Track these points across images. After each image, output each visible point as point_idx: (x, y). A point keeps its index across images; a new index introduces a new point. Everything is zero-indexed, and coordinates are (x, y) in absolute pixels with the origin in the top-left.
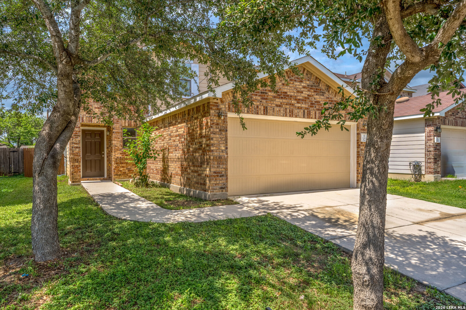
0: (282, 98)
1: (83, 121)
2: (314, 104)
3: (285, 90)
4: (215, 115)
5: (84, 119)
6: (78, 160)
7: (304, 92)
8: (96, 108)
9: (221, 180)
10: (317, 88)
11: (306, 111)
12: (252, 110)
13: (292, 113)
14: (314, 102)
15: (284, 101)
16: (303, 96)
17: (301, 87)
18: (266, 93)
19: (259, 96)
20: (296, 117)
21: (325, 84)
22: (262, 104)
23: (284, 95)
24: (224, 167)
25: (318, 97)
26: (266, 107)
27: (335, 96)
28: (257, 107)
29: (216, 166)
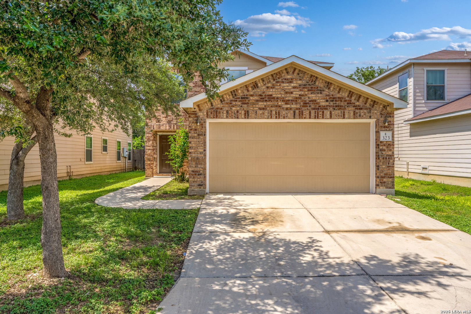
0: (266, 101)
1: (154, 128)
2: (308, 103)
3: (270, 93)
4: (193, 122)
5: (155, 126)
6: (150, 159)
7: (295, 93)
8: (163, 117)
9: (199, 178)
10: (312, 86)
11: (297, 111)
12: (232, 115)
13: (279, 115)
14: (307, 102)
15: (268, 103)
16: (293, 97)
17: (290, 87)
18: (247, 98)
19: (239, 101)
20: (284, 118)
21: (324, 81)
22: (242, 109)
23: (268, 98)
24: (202, 166)
25: (313, 95)
26: (248, 111)
27: (339, 92)
28: (238, 112)
29: (194, 166)
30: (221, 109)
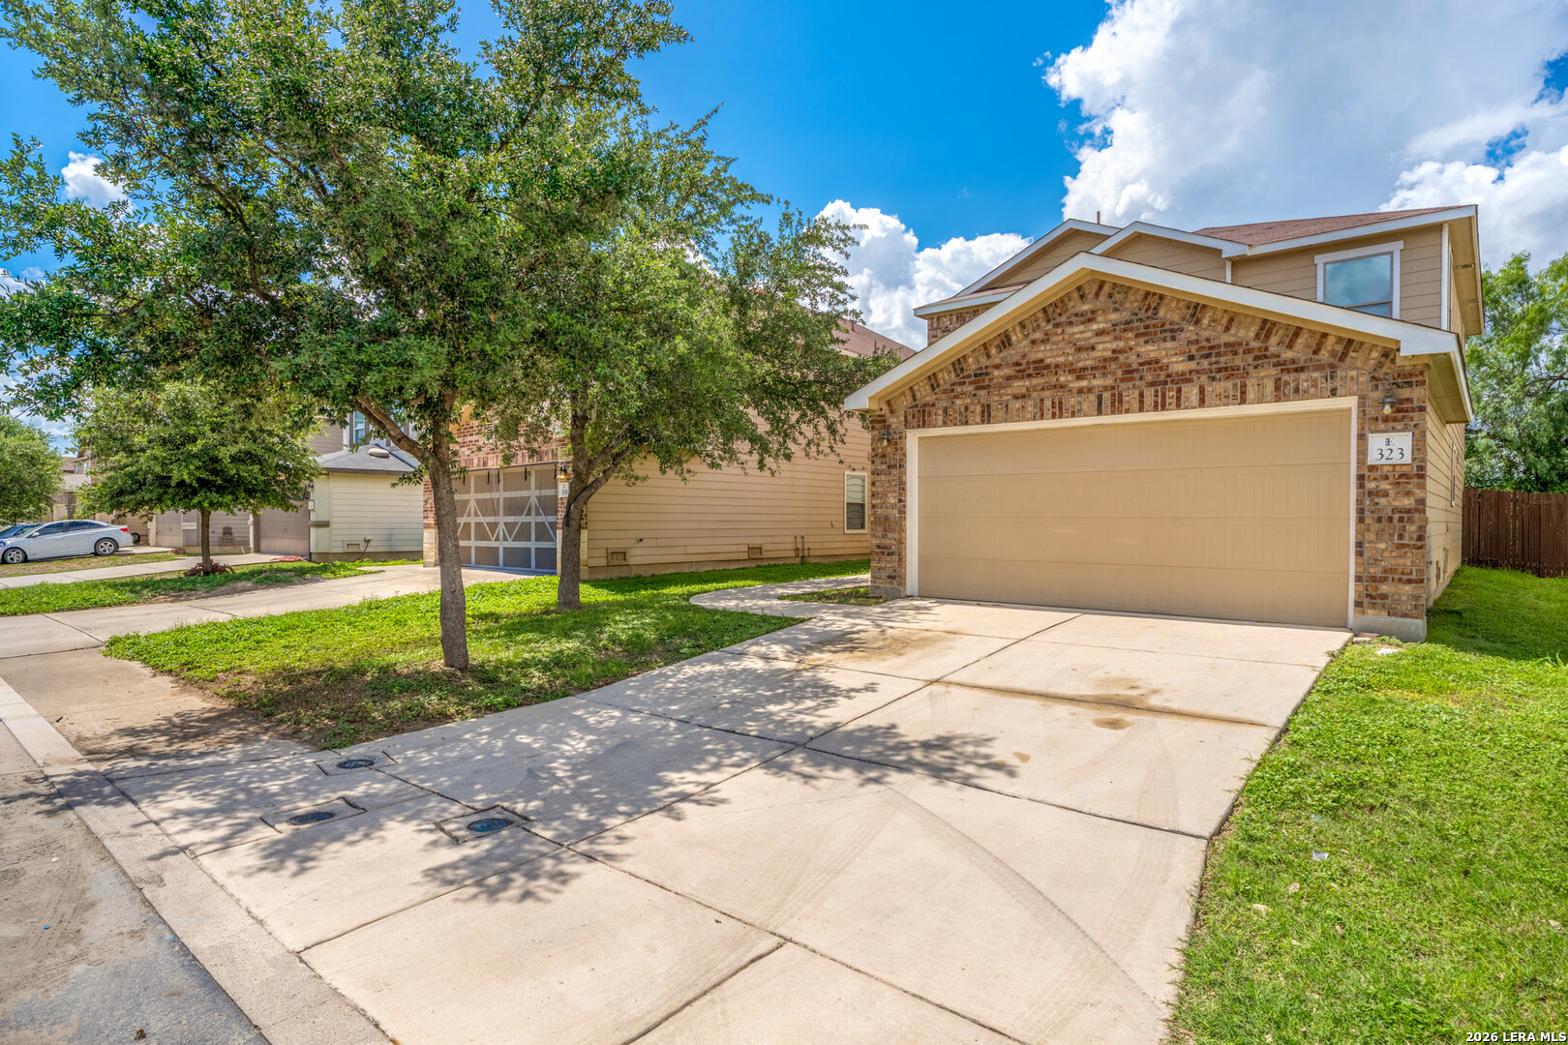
0: (1030, 376)
2: (1137, 370)
3: (1040, 356)
4: (879, 440)
7: (1100, 347)
9: (889, 562)
10: (1148, 322)
11: (1107, 395)
12: (955, 418)
13: (1061, 408)
14: (1135, 366)
15: (1035, 381)
16: (1094, 359)
17: (1089, 334)
18: (987, 374)
19: (970, 383)
20: (1073, 415)
21: (1182, 304)
23: (1035, 369)
24: (896, 536)
25: (1149, 348)
26: (988, 405)
27: (1227, 329)
28: (967, 409)
30: (933, 405)
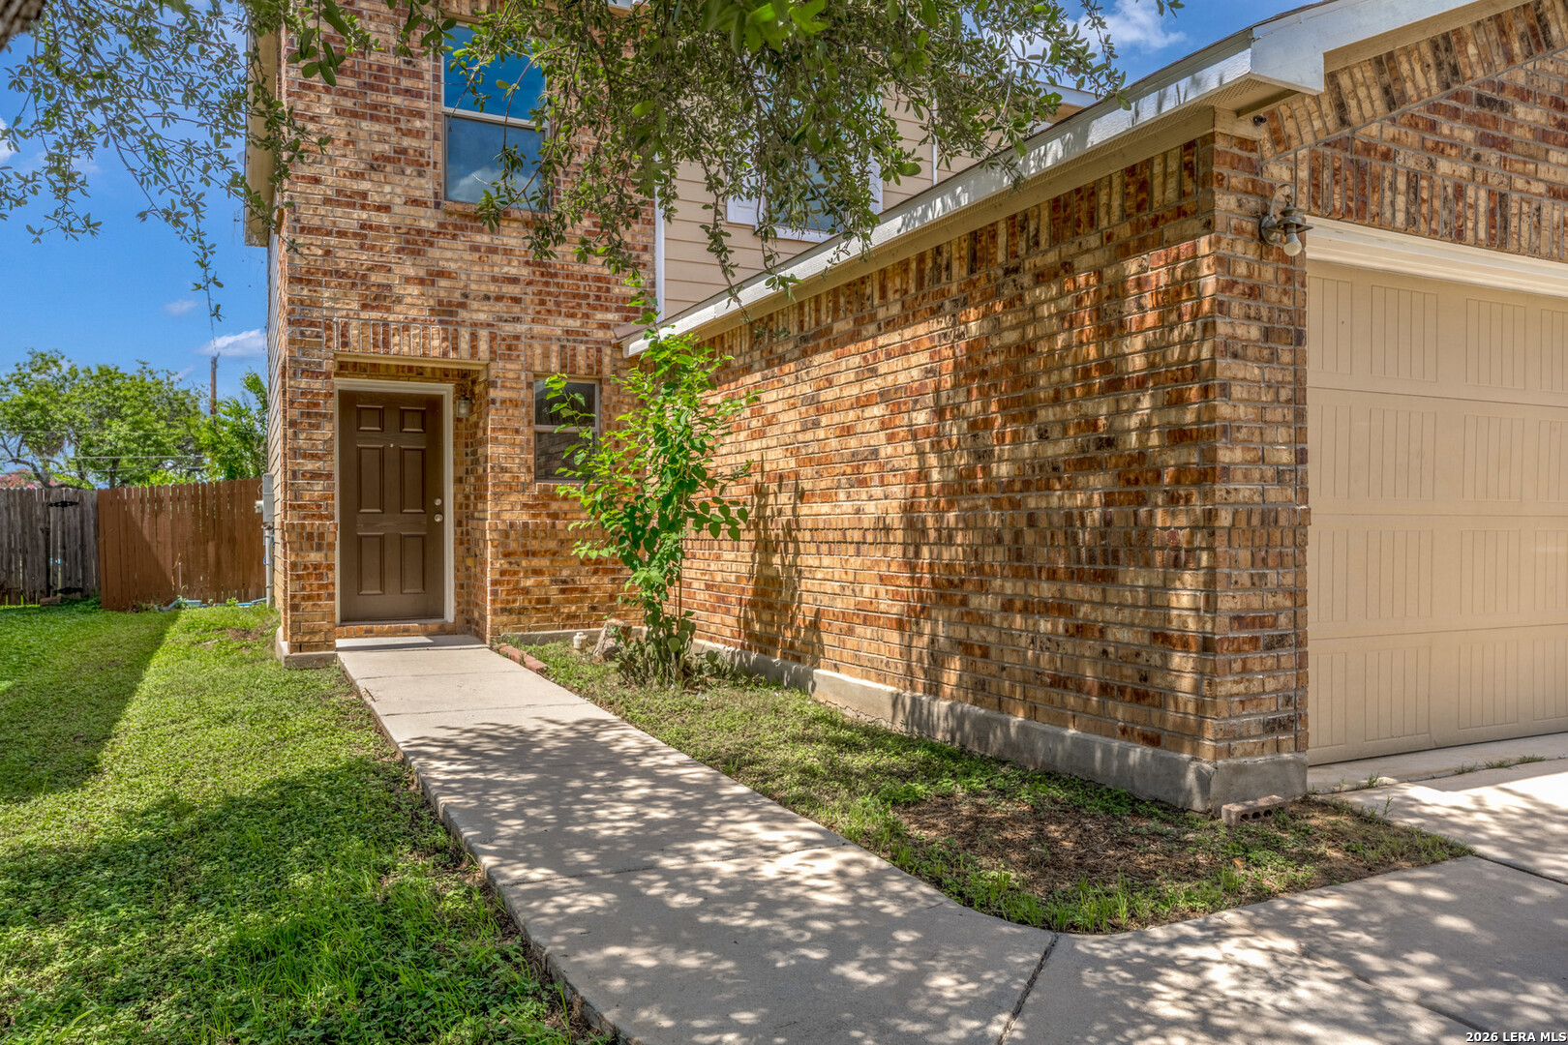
1: (345, 344)
4: (1239, 231)
5: (353, 332)
8: (408, 280)
9: (1270, 672)
12: (1434, 213)
18: (1503, 106)
19: (1471, 120)
22: (1480, 178)
24: (1289, 579)
26: (1503, 196)
29: (1245, 580)
30: (1386, 156)
